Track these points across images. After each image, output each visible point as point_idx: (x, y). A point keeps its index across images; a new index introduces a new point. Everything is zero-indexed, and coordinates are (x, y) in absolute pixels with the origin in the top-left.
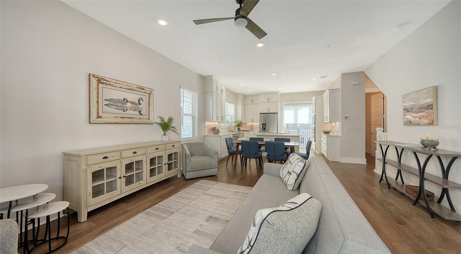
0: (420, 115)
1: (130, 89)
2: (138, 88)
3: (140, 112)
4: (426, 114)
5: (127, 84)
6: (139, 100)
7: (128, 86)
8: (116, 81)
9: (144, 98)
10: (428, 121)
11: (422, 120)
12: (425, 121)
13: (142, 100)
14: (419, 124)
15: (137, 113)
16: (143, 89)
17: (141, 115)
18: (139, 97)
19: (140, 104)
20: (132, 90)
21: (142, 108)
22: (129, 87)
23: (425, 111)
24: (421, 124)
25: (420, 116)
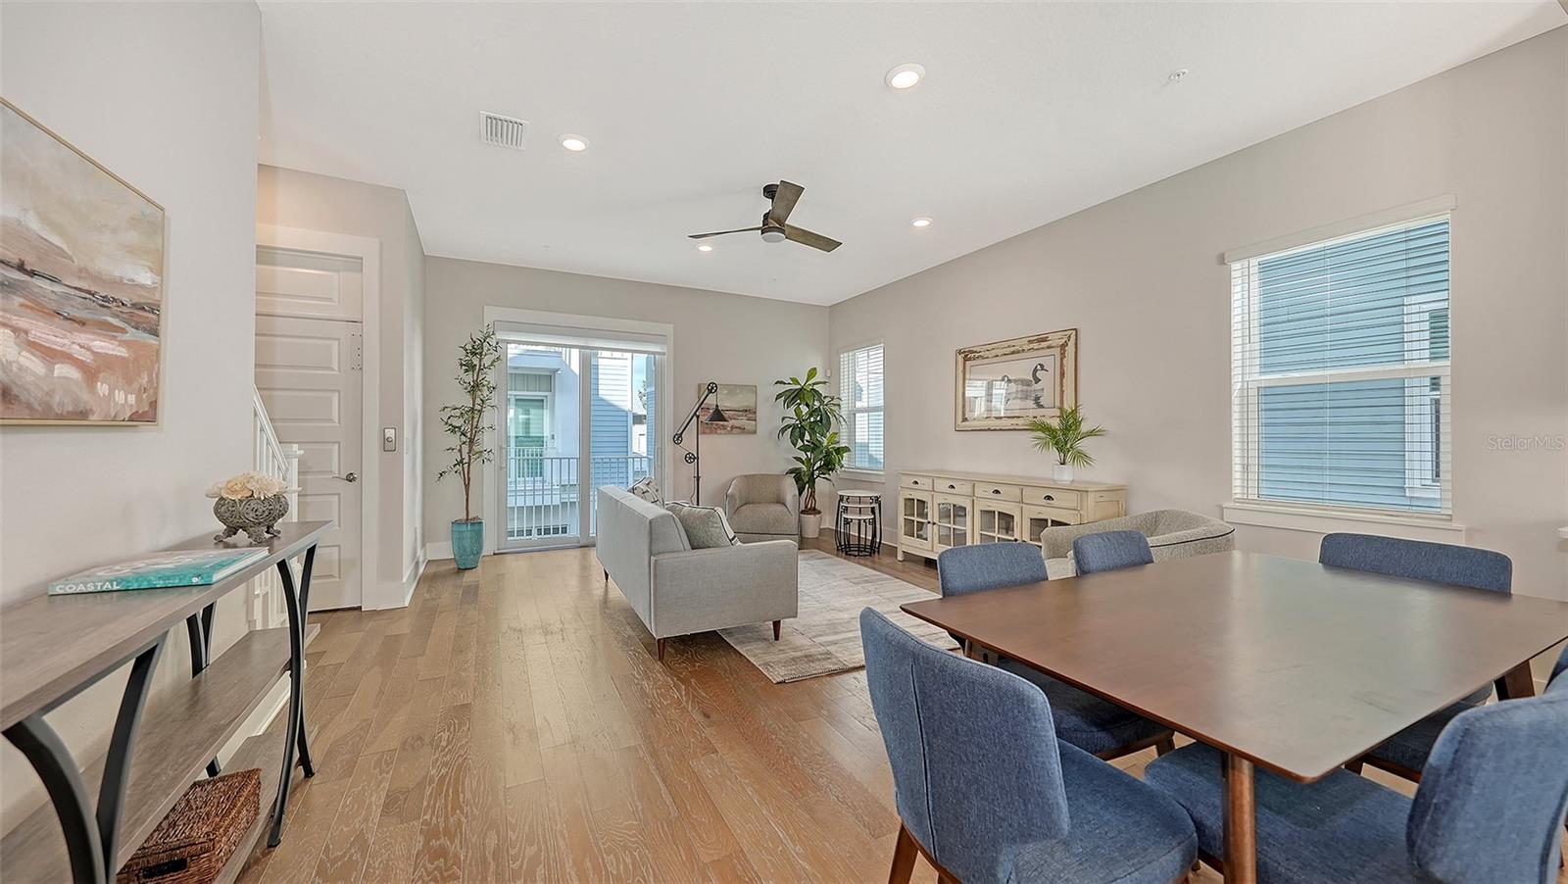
0: (88, 349)
1: (1013, 353)
2: (1031, 342)
3: (1037, 399)
4: (122, 352)
5: (1006, 344)
6: (1035, 370)
7: (1009, 346)
8: (989, 347)
9: (1048, 362)
10: (132, 399)
11: (102, 389)
12: (119, 397)
13: (1042, 369)
14: (83, 414)
15: (1031, 403)
16: (1044, 340)
17: (1042, 407)
18: (1035, 363)
19: (1037, 380)
20: (1018, 352)
21: (1043, 389)
22: (1013, 349)
23: (124, 331)
24: (94, 419)
25: (85, 356)
